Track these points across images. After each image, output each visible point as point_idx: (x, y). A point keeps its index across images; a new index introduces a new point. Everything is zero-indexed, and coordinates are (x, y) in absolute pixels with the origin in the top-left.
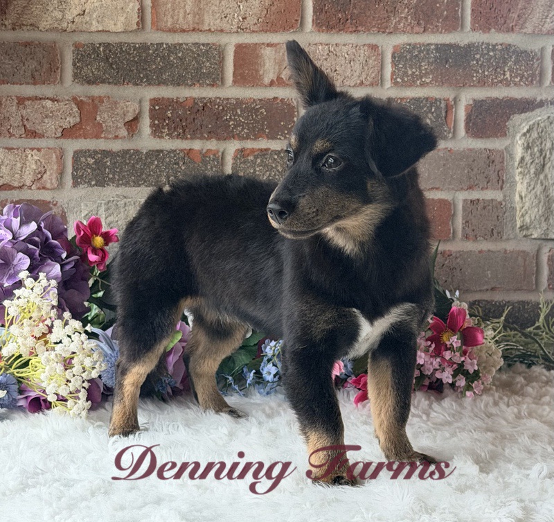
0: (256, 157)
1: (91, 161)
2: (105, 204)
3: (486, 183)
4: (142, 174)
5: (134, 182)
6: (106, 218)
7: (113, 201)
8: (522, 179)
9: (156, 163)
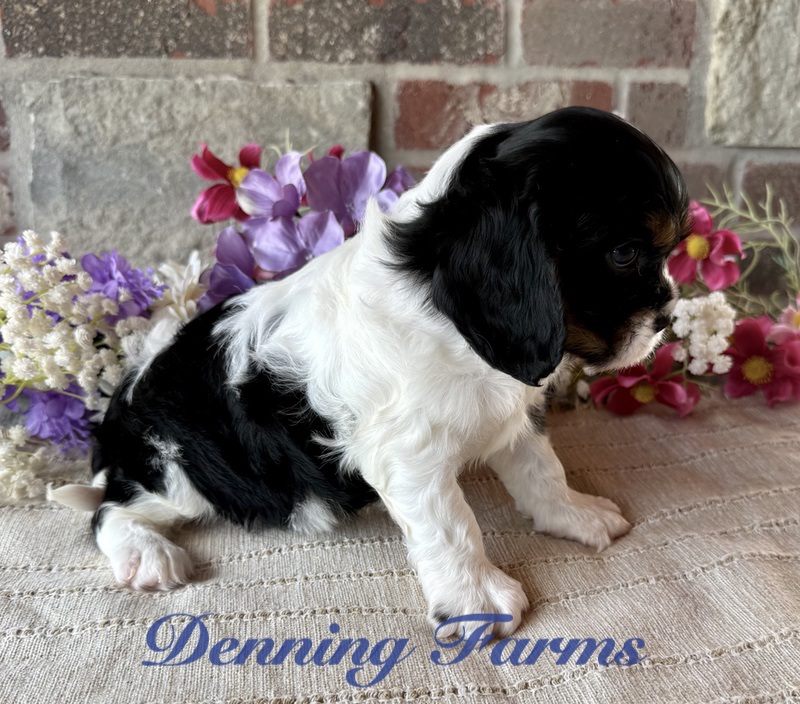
0: (307, 6)
1: (33, 11)
2: (61, 85)
3: (664, 56)
4: (120, 35)
5: (108, 48)
6: (66, 109)
7: (75, 80)
8: (722, 50)
9: (142, 14)
